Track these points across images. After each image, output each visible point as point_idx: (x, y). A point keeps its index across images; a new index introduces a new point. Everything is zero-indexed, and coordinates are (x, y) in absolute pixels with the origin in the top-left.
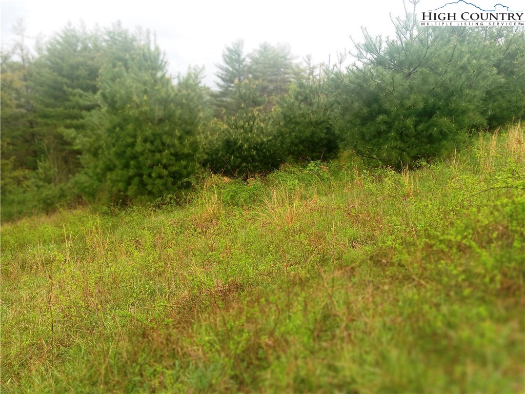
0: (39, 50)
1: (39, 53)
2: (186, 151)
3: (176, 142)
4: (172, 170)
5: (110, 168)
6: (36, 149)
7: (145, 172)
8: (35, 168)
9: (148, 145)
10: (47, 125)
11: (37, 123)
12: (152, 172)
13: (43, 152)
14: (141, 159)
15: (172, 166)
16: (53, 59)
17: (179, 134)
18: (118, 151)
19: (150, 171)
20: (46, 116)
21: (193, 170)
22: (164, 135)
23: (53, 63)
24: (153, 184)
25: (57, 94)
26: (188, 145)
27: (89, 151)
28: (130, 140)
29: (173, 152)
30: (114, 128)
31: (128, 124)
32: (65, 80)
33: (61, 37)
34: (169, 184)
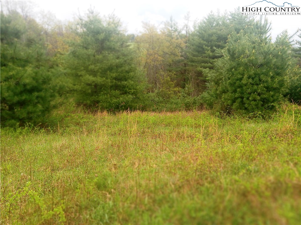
0: (195, 27)
1: (194, 29)
2: (275, 86)
3: (269, 79)
4: (263, 97)
5: (224, 92)
6: (186, 78)
7: (246, 96)
8: (184, 87)
9: (250, 80)
10: (192, 66)
11: (188, 65)
12: (250, 97)
13: (188, 79)
14: (244, 88)
15: (264, 94)
16: (200, 31)
17: (272, 75)
18: (231, 82)
19: (249, 96)
20: (193, 61)
21: (278, 98)
22: (262, 75)
23: (200, 33)
24: (249, 104)
25: (200, 50)
26: (277, 82)
27: (214, 81)
28: (239, 76)
29: (266, 85)
30: (232, 69)
31: (240, 67)
32: (205, 42)
33: (206, 19)
34: (260, 105)
